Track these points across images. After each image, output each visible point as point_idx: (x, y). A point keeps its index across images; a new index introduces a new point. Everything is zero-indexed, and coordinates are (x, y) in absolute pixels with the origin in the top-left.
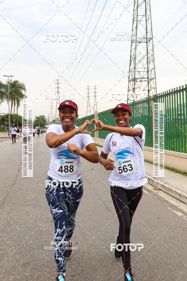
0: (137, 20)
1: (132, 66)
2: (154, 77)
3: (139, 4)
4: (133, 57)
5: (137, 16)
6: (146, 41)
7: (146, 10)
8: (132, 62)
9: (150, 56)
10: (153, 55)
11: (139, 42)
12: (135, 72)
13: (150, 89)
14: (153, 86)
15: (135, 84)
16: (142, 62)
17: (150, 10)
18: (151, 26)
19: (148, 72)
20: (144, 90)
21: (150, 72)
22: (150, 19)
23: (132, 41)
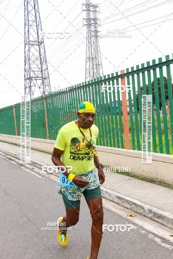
0: (28, 25)
2: (48, 76)
3: (29, 10)
4: (27, 58)
5: (28, 21)
6: (38, 44)
7: (36, 16)
8: (27, 62)
9: (43, 57)
10: (45, 57)
11: (32, 45)
12: (30, 71)
14: (47, 84)
15: (30, 83)
16: (36, 63)
17: (40, 17)
18: (42, 31)
20: (39, 88)
21: (44, 72)
22: (40, 24)
23: (25, 43)
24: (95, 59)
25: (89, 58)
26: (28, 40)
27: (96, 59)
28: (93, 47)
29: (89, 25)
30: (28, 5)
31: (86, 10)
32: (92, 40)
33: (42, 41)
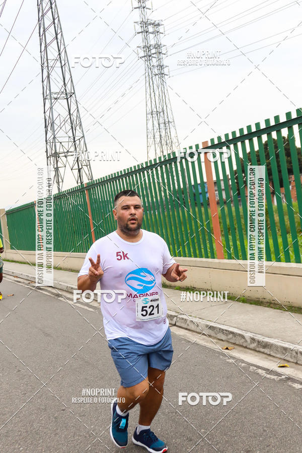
0: (48, 67)
1: (50, 134)
2: (85, 149)
3: (47, 42)
4: (49, 122)
5: (47, 60)
6: (65, 97)
7: (59, 51)
8: (49, 128)
9: (75, 118)
10: (78, 117)
11: (55, 99)
12: (55, 142)
13: (80, 167)
14: (84, 162)
15: (57, 162)
16: (63, 128)
17: (65, 51)
18: (71, 75)
19: (74, 141)
20: (72, 169)
21: (77, 142)
22: (67, 64)
23: (44, 97)
24: (162, 113)
25: (152, 112)
26: (48, 92)
27: (164, 113)
28: (157, 93)
29: (148, 57)
30: (46, 33)
31: (142, 32)
32: (155, 82)
33: (73, 91)
